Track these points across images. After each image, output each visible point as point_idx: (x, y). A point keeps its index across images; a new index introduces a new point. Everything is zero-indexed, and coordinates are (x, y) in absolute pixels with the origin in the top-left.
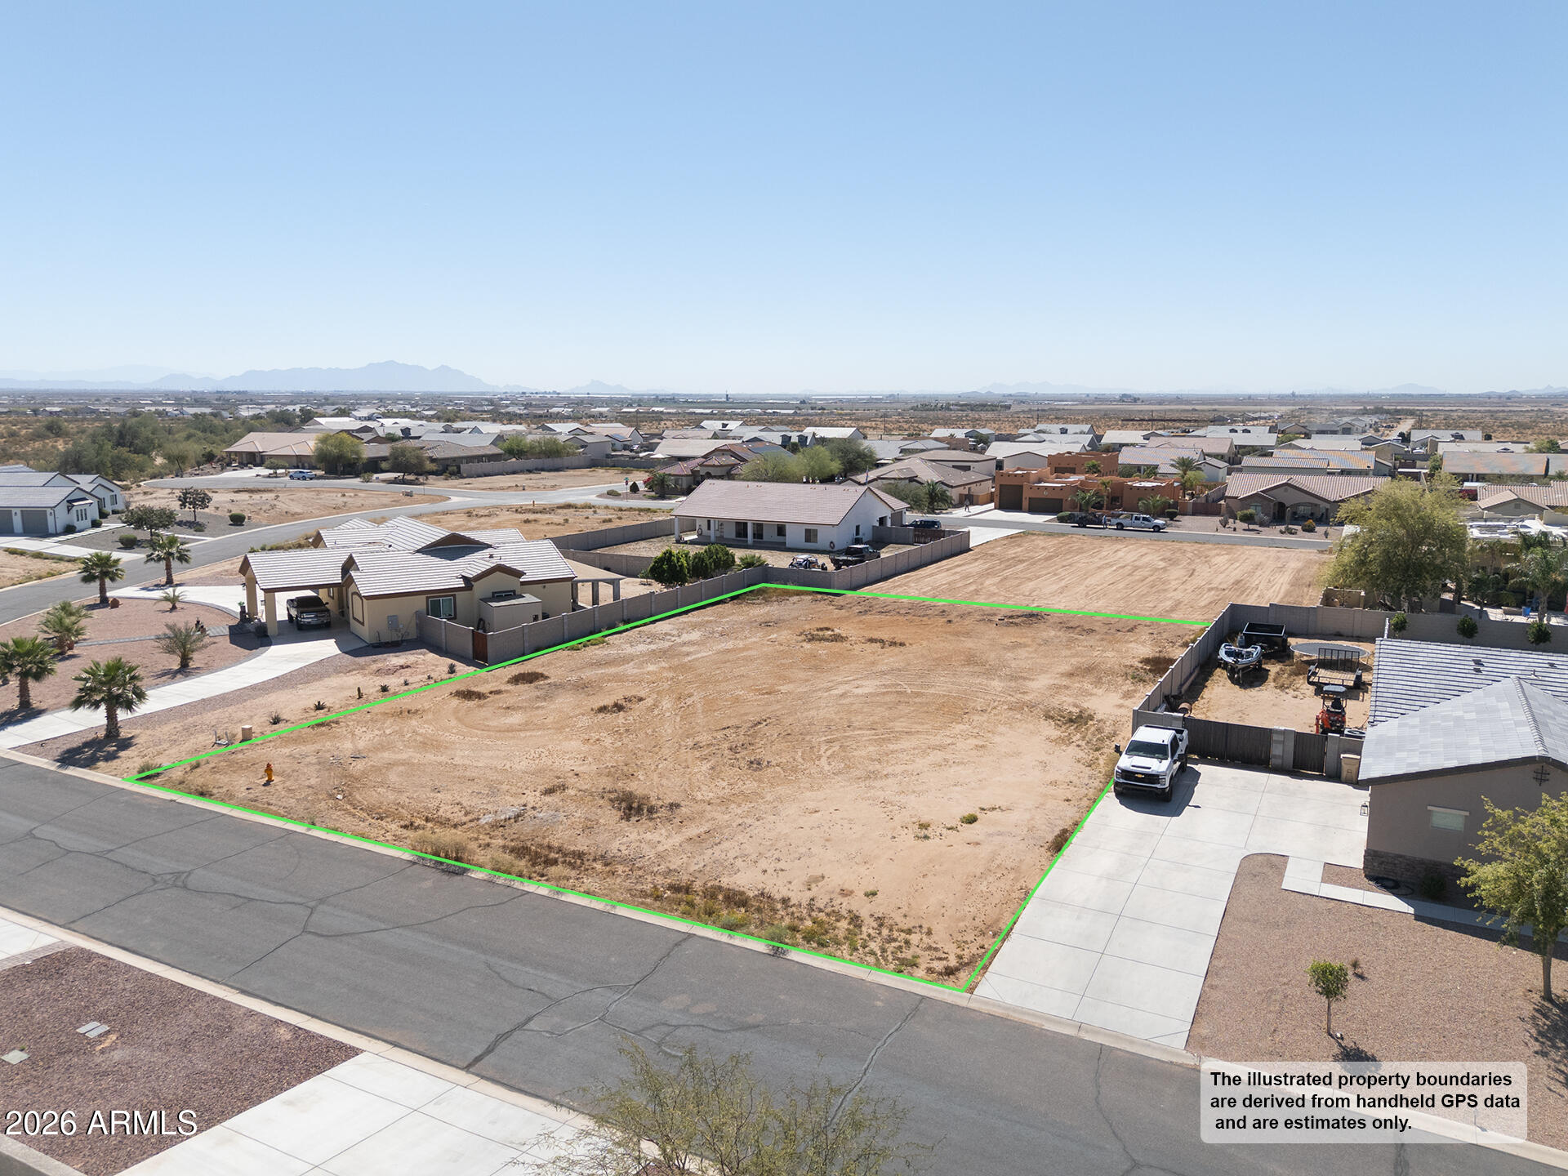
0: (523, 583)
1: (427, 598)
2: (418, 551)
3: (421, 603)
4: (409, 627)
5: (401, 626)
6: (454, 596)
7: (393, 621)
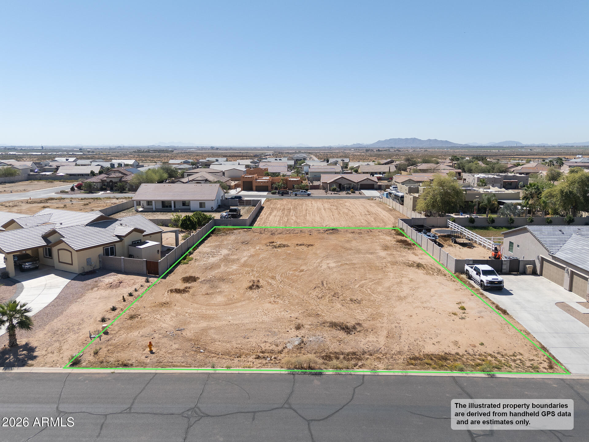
0: (144, 236)
1: (103, 248)
2: (87, 225)
3: (101, 251)
4: (96, 263)
5: (93, 263)
6: (115, 245)
7: (89, 261)
